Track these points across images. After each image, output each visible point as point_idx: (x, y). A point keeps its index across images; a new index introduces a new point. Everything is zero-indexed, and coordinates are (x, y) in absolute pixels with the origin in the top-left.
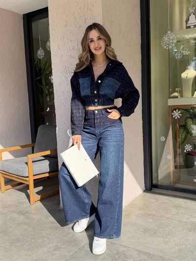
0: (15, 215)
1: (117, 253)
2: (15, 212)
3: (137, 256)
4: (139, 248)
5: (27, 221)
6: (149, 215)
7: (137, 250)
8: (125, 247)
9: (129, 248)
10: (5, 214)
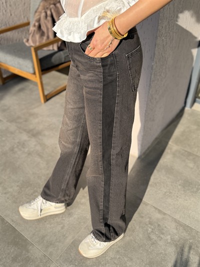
0: (24, 137)
1: (150, 223)
2: (25, 130)
3: (175, 231)
4: (177, 217)
5: (39, 148)
6: (190, 154)
7: (176, 221)
8: (160, 211)
9: (165, 214)
10: (12, 133)
